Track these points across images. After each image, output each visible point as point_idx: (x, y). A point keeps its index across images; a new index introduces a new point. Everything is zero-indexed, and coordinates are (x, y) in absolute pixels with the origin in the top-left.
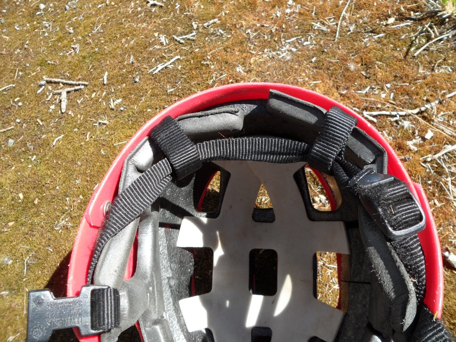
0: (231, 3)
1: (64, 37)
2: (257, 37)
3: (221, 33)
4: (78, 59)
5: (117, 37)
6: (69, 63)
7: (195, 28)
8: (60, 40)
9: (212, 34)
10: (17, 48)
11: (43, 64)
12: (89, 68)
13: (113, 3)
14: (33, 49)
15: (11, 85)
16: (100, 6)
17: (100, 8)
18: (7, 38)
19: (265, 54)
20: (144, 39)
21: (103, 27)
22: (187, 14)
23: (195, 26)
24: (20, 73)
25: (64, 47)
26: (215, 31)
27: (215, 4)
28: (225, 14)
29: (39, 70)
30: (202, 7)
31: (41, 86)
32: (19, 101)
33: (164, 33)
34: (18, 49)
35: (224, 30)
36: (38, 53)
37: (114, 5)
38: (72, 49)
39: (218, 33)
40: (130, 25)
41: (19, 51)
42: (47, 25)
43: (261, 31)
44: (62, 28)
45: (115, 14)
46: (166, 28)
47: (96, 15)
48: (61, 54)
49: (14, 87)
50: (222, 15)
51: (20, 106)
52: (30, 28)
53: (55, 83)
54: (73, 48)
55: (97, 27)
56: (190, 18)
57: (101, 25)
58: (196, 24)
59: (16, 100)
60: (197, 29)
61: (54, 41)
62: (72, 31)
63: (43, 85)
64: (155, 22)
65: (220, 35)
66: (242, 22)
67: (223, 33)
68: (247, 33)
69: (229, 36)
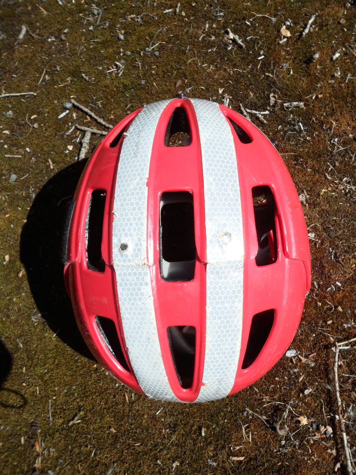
0: (330, 82)
1: (110, 41)
2: (342, 154)
4: (117, 85)
5: (172, 74)
6: (105, 86)
7: (271, 104)
8: (104, 44)
9: (289, 123)
10: (52, 34)
11: (75, 73)
12: (126, 107)
13: (183, 14)
14: (70, 44)
15: (33, 93)
16: (167, 11)
17: (166, 13)
18: (45, 13)
19: (342, 184)
20: (203, 93)
21: (161, 48)
22: (269, 76)
23: (272, 100)
24: (47, 77)
25: (106, 58)
26: (294, 121)
27: (309, 75)
28: (317, 97)
29: (70, 81)
30: (292, 73)
31: (65, 109)
32: (35, 120)
33: (230, 94)
34: (53, 37)
35: (305, 125)
36: (73, 53)
37: (185, 17)
38: (115, 67)
39: (297, 127)
40: (194, 61)
41: (54, 39)
42: (96, 12)
43: (351, 147)
44: (112, 27)
45: (181, 33)
46: (236, 86)
47: (158, 24)
48: (101, 68)
49: (35, 96)
50: (312, 97)
51: (35, 128)
52: (75, 8)
53: (81, 110)
54: (116, 65)
55: (154, 44)
56: (271, 85)
57: (159, 42)
58: (274, 97)
59: (32, 117)
60: (274, 106)
61: (98, 43)
62: (122, 37)
63: (68, 109)
64: (225, 70)
65: (299, 130)
66: (333, 122)
67: (302, 128)
68: (332, 141)
69: (308, 138)
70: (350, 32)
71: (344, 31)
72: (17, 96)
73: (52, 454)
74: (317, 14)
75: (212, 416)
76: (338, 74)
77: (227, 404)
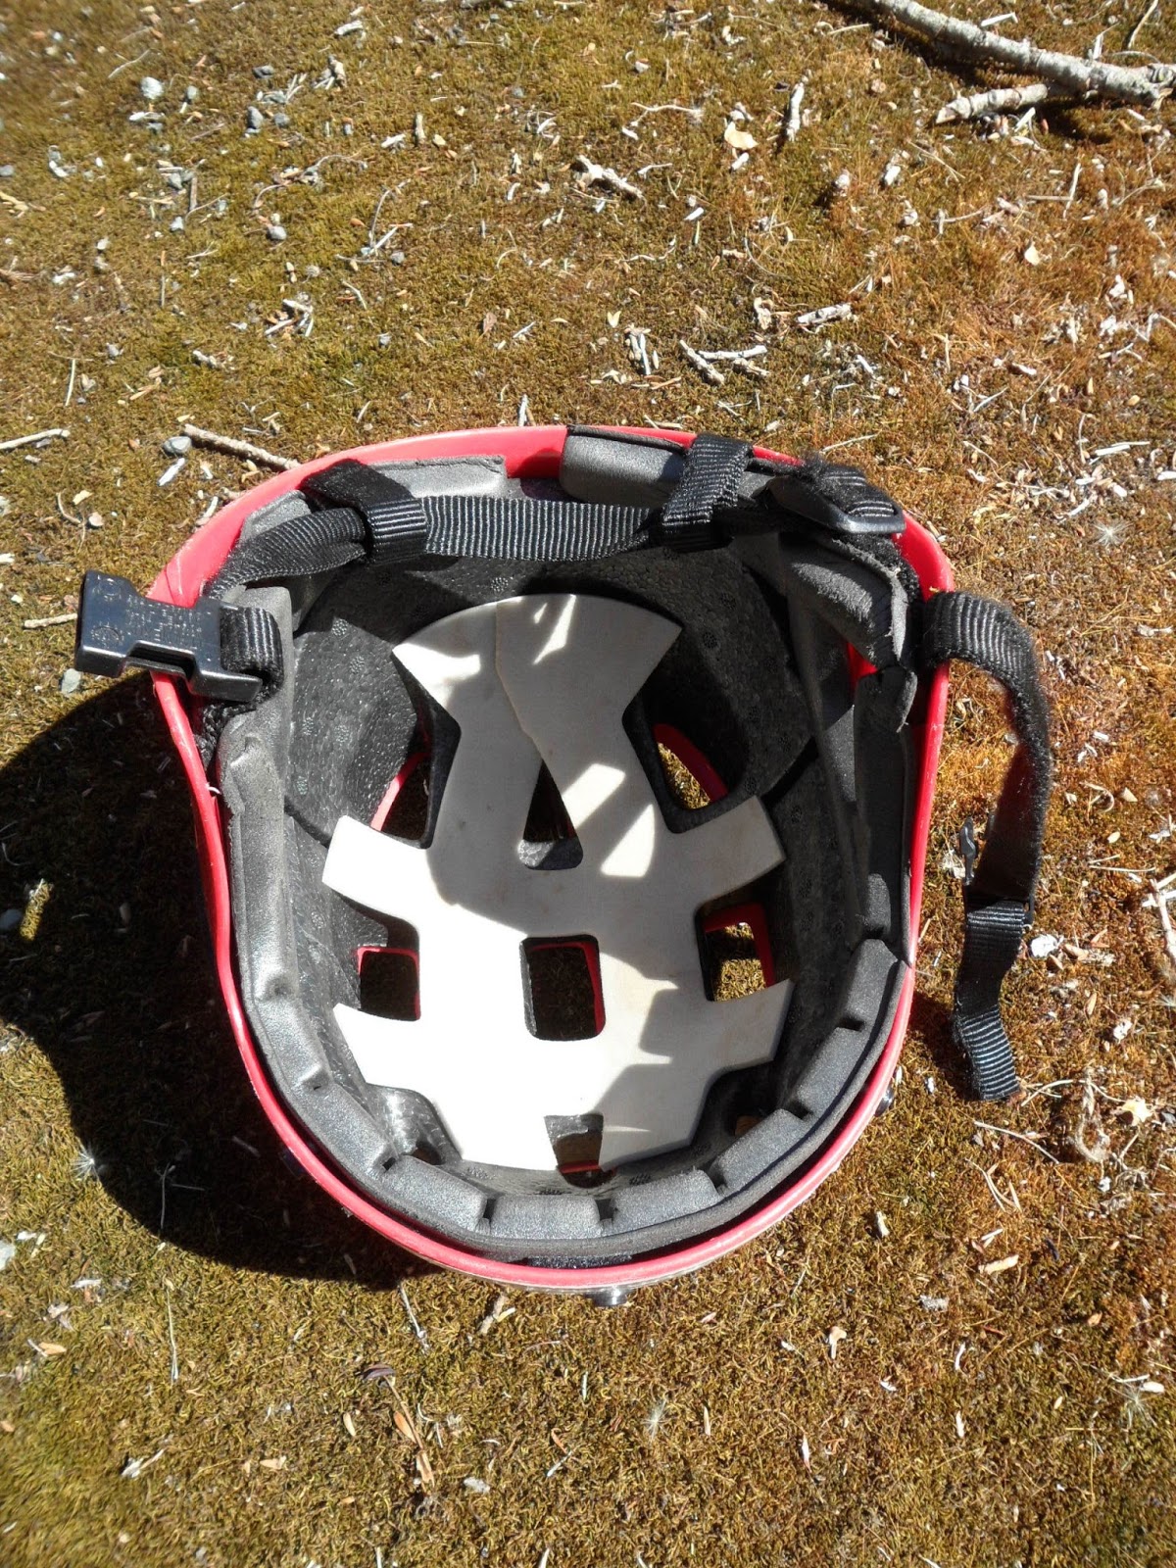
0: (897, 241)
1: (247, 249)
2: (992, 414)
3: (863, 371)
4: (308, 362)
5: (462, 301)
6: (273, 373)
7: (764, 327)
8: (230, 259)
9: (827, 365)
10: (63, 261)
11: (171, 353)
12: (355, 414)
13: (440, 140)
14: (126, 277)
15: (57, 431)
16: (390, 141)
17: (390, 148)
18: (22, 206)
19: (1017, 489)
20: (566, 333)
21: (405, 240)
22: (733, 257)
23: (764, 318)
24: (87, 382)
25: (251, 295)
26: (839, 354)
27: (838, 234)
28: (879, 285)
29: (159, 380)
30: (790, 237)
31: (172, 455)
32: (88, 506)
33: (642, 320)
34: (67, 268)
35: (873, 360)
36: (143, 302)
37: (446, 149)
38: (284, 316)
39: (852, 370)
40: (511, 255)
41: (72, 275)
42: (177, 180)
43: (1008, 391)
44: (240, 209)
45: (449, 191)
46: (650, 300)
47: (374, 179)
48: (243, 326)
49: (65, 439)
50: (865, 289)
51: (94, 528)
52: (109, 181)
53: (225, 451)
54: (290, 311)
55: (379, 234)
56: (747, 277)
57: (396, 227)
58: (767, 306)
59: (77, 499)
60: (773, 330)
61: (212, 260)
62: (280, 232)
63: (180, 455)
64: (607, 264)
65: (860, 377)
66: (941, 337)
67: (869, 369)
68: (956, 387)
69: (891, 391)
70: (906, 110)
71: (890, 111)
72: (10, 450)
73: (456, 1433)
74: (805, 79)
75: (890, 1175)
76: (912, 218)
77: (921, 1130)
